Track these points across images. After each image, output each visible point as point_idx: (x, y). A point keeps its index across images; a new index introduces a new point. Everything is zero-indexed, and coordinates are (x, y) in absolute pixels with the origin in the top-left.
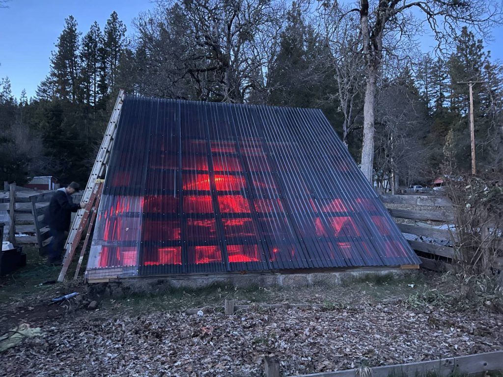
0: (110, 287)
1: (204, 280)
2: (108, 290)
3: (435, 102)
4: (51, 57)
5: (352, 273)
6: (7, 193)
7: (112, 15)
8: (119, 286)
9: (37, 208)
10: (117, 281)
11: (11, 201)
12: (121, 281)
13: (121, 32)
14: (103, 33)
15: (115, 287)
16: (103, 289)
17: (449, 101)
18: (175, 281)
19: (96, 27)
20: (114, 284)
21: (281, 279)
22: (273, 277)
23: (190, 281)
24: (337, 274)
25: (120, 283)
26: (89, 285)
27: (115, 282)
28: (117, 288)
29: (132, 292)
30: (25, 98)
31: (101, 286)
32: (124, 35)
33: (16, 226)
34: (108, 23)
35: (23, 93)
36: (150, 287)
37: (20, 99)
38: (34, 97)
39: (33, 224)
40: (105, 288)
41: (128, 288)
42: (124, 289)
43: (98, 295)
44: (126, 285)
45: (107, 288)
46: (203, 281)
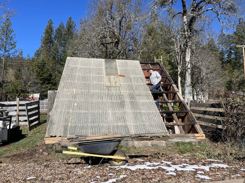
0: (55, 146)
2: (54, 147)
3: (227, 55)
4: (41, 38)
6: (16, 102)
7: (69, 19)
9: (28, 109)
10: (58, 143)
11: (17, 106)
12: (60, 143)
13: (73, 26)
14: (65, 27)
16: (52, 146)
17: (234, 55)
19: (62, 24)
21: (136, 143)
22: (132, 142)
24: (163, 141)
26: (46, 145)
28: (58, 146)
30: (29, 58)
32: (75, 28)
33: (19, 117)
34: (67, 22)
35: (28, 55)
37: (27, 58)
38: (33, 57)
39: (26, 116)
42: (61, 147)
43: (50, 150)
44: (62, 145)
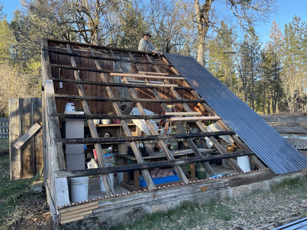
1: (173, 202)
2: (83, 228)
5: (276, 179)
8: (95, 222)
10: (92, 217)
12: (96, 216)
15: (91, 224)
18: (148, 207)
20: (89, 221)
21: (231, 192)
22: (225, 190)
23: (161, 205)
24: (267, 182)
25: (96, 218)
27: (90, 218)
28: (93, 225)
29: (110, 226)
31: (76, 225)
36: (128, 218)
40: (80, 228)
41: (105, 223)
42: (100, 225)
44: (102, 219)
45: (82, 226)
46: (172, 204)
